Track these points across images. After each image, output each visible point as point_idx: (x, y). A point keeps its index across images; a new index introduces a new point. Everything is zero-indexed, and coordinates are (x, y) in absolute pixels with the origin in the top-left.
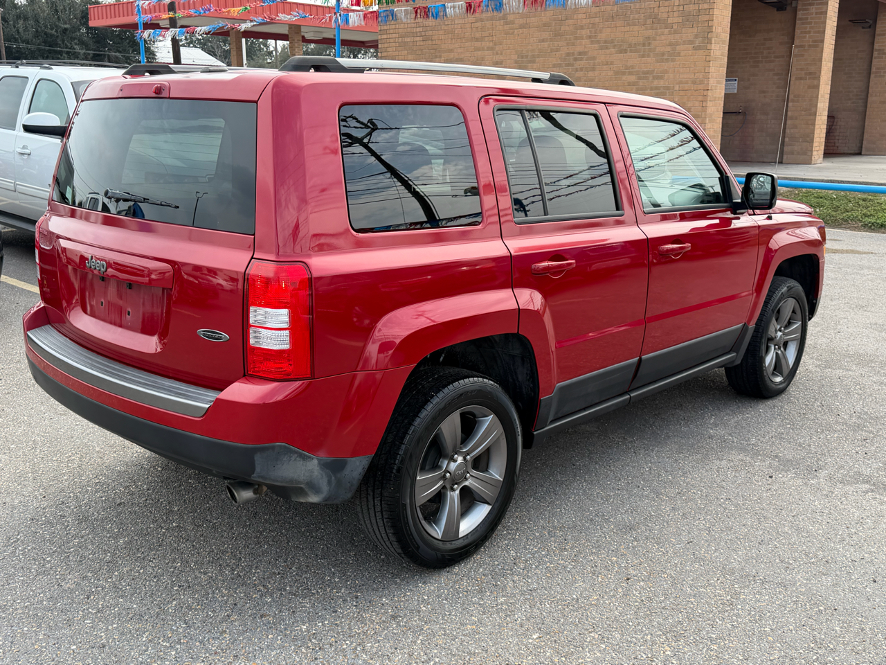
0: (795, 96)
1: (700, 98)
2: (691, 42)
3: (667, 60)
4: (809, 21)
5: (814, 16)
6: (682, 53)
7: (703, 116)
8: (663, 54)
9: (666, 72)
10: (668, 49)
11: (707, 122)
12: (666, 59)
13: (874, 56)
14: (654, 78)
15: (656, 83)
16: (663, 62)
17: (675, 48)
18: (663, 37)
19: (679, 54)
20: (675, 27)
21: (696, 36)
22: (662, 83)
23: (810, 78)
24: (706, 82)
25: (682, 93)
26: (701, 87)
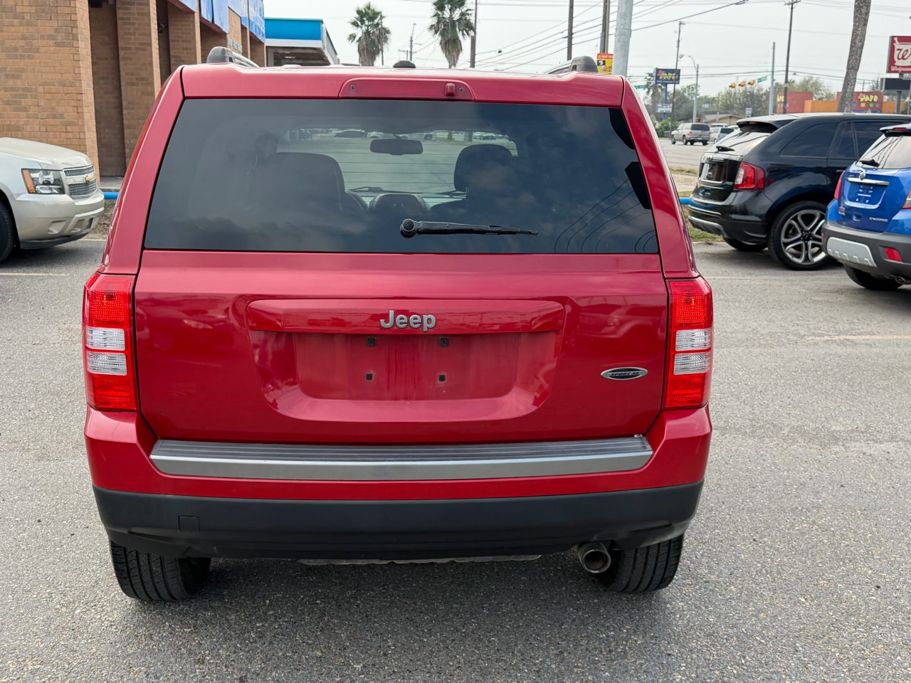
0: (129, 103)
1: (74, 103)
2: (51, 37)
3: (22, 57)
4: (131, 21)
5: (136, 16)
6: (42, 50)
7: (80, 123)
8: (16, 49)
9: (24, 70)
10: (22, 43)
11: (86, 131)
12: (21, 55)
13: (172, 63)
14: (7, 76)
15: (10, 83)
16: (17, 58)
17: (31, 42)
18: (12, 29)
19: (37, 50)
20: (27, 17)
21: (57, 31)
22: (19, 83)
23: (142, 84)
24: (78, 85)
25: (48, 96)
26: (71, 90)
